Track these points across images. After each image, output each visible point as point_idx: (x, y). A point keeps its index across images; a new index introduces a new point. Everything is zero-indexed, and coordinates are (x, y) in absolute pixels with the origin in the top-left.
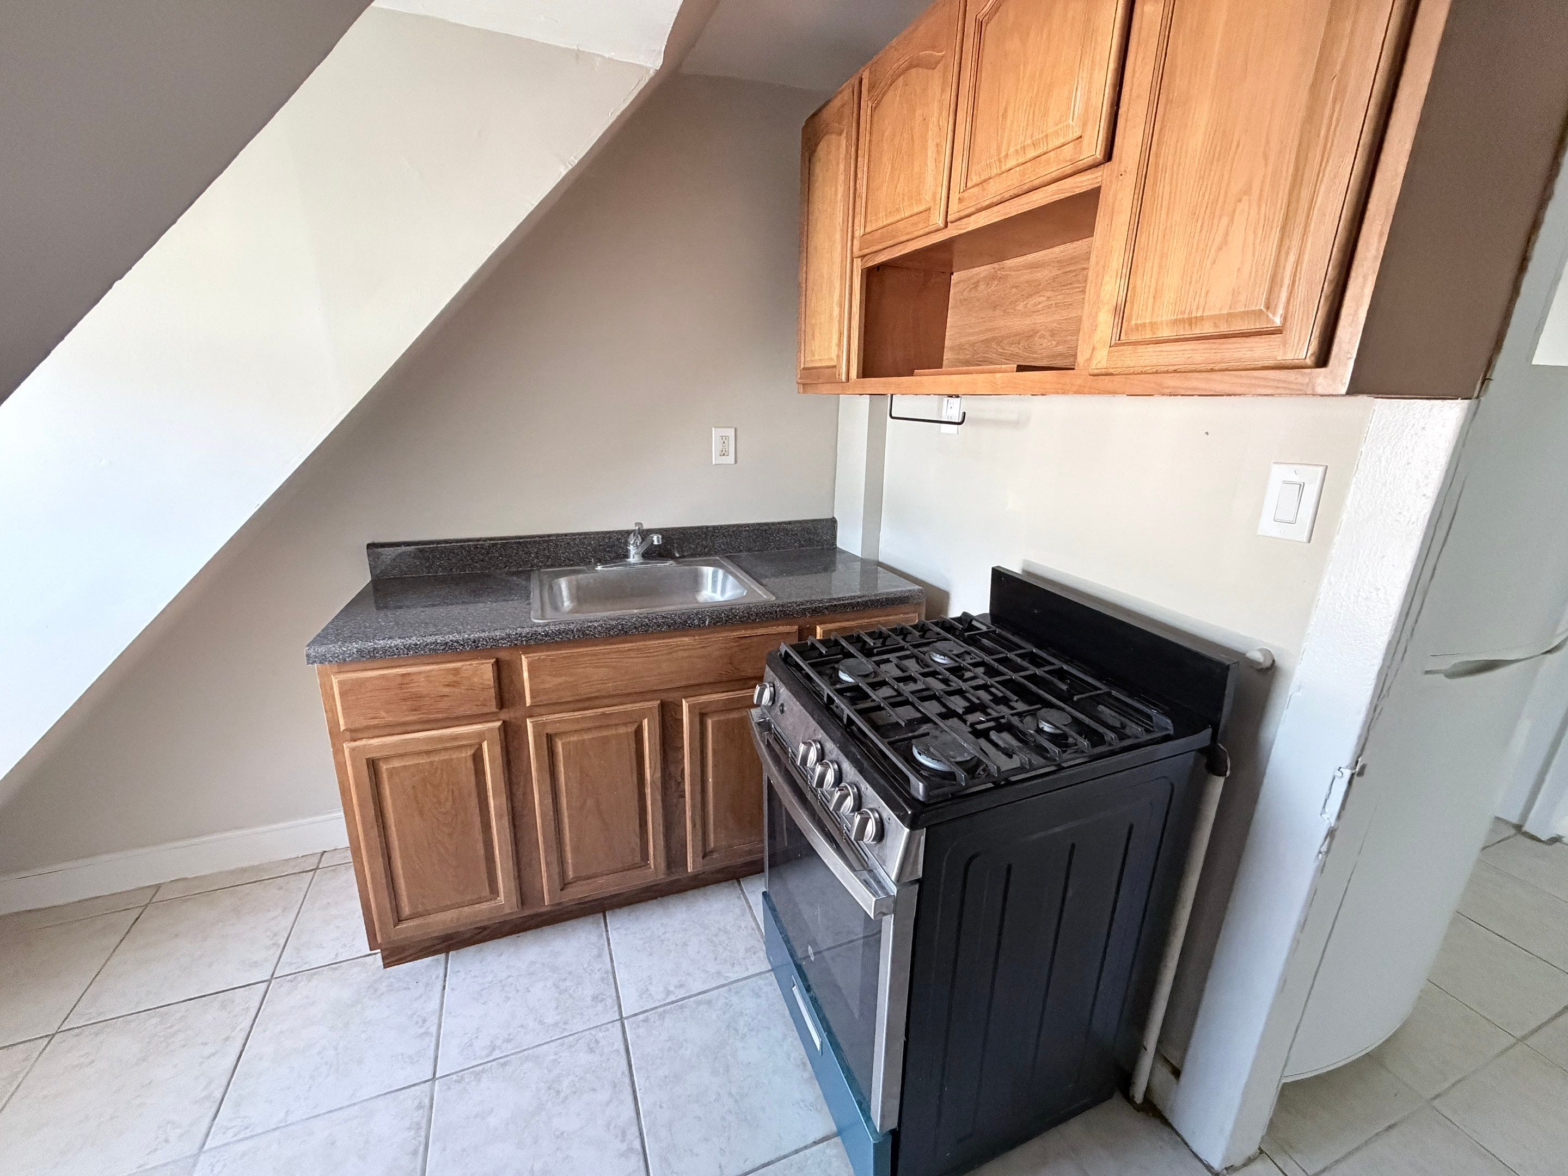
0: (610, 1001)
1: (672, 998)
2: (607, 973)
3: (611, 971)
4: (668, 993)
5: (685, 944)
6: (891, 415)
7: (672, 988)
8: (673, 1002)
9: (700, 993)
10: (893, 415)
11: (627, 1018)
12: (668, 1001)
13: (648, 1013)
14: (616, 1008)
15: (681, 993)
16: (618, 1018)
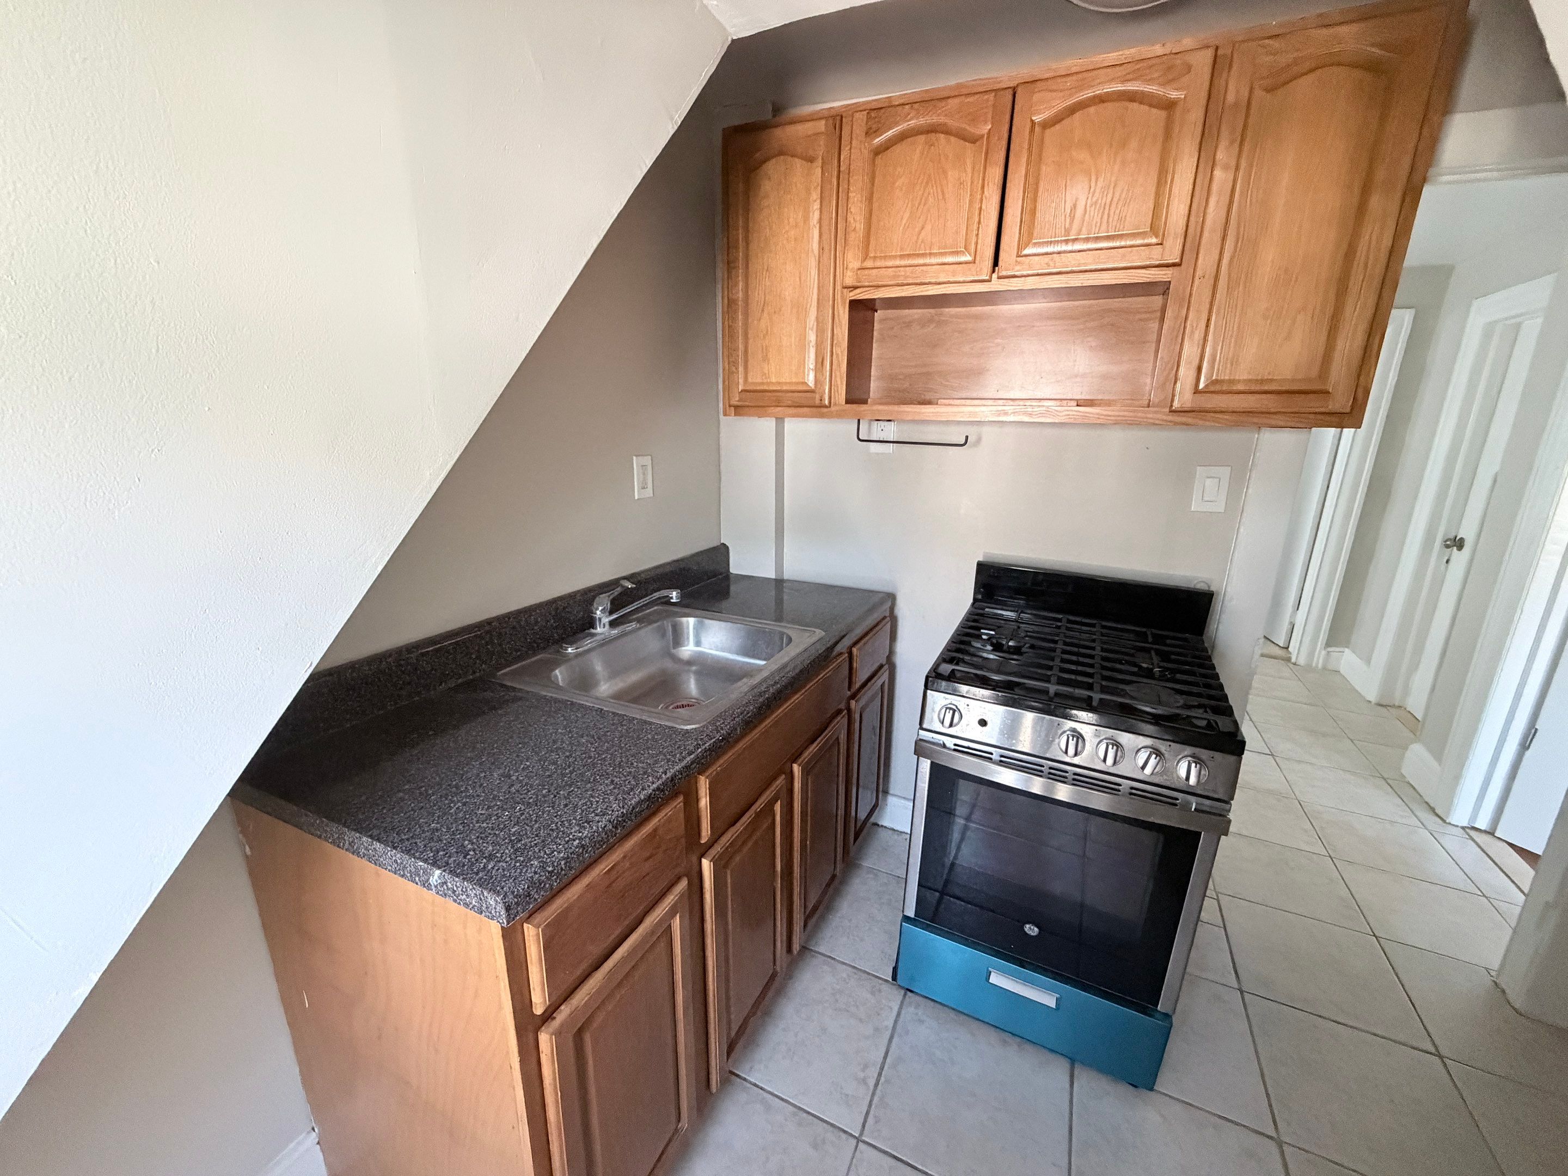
0: (831, 1135)
1: (872, 1083)
2: (794, 1114)
3: (795, 1110)
4: (864, 1081)
5: (824, 1030)
6: (858, 438)
7: (862, 1075)
8: (876, 1085)
9: (885, 1058)
10: (861, 437)
11: (862, 1134)
12: (872, 1088)
13: (872, 1112)
14: (844, 1136)
15: (873, 1073)
16: (855, 1141)
